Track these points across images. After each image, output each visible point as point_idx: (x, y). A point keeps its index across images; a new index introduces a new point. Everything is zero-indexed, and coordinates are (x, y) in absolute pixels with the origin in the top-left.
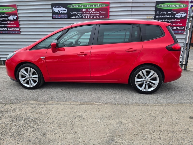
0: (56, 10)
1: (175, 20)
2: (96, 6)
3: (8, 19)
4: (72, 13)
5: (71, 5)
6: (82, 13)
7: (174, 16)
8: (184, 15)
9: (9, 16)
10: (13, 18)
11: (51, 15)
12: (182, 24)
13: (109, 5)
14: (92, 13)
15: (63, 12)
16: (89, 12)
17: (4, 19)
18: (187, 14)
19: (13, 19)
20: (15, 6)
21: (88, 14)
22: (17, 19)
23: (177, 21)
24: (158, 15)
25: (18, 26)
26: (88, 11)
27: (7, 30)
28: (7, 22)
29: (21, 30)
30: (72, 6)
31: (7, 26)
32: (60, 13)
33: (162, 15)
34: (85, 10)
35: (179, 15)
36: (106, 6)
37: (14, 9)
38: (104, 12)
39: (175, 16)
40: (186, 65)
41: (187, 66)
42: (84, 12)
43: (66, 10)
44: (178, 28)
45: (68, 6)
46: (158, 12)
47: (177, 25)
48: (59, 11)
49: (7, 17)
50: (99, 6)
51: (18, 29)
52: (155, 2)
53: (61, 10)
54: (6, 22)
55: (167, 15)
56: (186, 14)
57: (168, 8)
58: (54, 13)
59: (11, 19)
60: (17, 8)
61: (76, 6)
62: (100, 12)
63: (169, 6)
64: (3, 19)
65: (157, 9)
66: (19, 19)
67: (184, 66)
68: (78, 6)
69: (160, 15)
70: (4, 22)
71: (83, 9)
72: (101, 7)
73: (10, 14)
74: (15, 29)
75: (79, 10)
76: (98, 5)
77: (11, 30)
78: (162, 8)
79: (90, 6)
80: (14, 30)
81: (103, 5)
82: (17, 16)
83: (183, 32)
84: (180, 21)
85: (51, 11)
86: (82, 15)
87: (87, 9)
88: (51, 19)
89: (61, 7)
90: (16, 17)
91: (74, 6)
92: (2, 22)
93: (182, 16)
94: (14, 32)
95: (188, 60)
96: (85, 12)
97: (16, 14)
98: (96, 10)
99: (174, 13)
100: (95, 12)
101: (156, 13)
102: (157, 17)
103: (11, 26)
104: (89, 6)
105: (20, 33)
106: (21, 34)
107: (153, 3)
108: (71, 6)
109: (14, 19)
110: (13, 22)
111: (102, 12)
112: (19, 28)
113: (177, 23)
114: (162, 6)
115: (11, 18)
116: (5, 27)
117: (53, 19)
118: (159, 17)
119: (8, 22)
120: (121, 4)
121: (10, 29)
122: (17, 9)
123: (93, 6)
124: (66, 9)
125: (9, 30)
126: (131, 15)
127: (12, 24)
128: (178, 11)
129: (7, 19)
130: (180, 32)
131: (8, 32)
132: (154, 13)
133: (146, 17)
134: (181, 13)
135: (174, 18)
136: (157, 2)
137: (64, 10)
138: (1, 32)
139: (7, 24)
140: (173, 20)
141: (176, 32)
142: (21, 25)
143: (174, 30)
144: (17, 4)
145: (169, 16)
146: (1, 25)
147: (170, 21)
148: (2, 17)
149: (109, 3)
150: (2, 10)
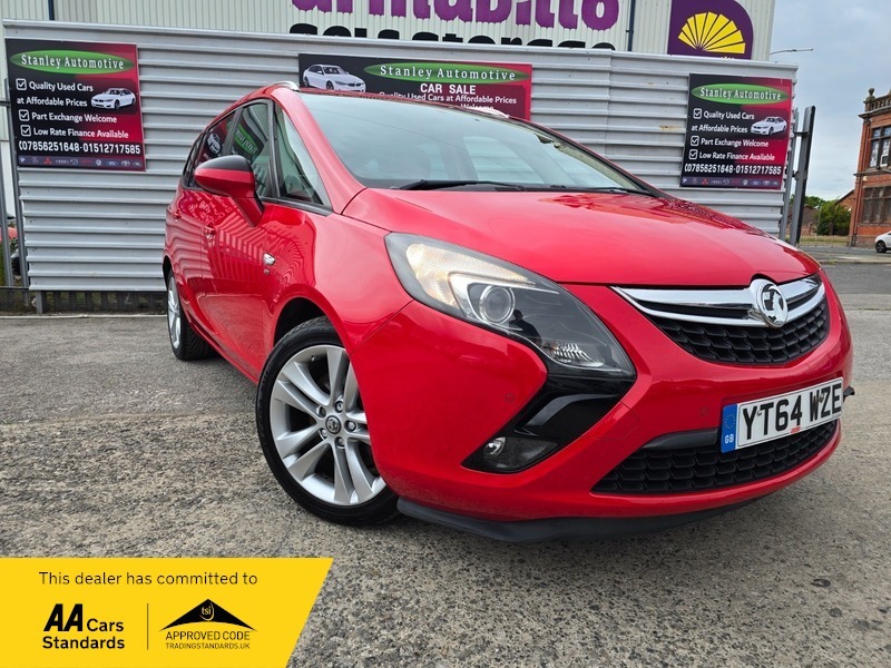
0: (317, 79)
1: (752, 143)
2: (480, 75)
3: (89, 103)
5: (383, 67)
7: (749, 130)
8: (779, 127)
9: (97, 92)
10: (117, 102)
12: (772, 158)
13: (530, 77)
14: (466, 103)
16: (455, 95)
17: (68, 101)
18: (788, 123)
19: (113, 107)
20: (129, 51)
22: (134, 108)
23: (759, 144)
24: (698, 123)
25: (136, 135)
26: (450, 95)
27: (81, 153)
28: (81, 118)
30: (388, 71)
31: (81, 134)
33: (712, 122)
34: (439, 88)
35: (763, 126)
36: (518, 80)
37: (121, 64)
38: (511, 101)
39: (753, 129)
42: (435, 94)
43: (359, 85)
44: (761, 169)
45: (370, 70)
46: (697, 112)
47: (758, 158)
48: (329, 84)
49: (87, 96)
50: (494, 76)
51: (133, 149)
52: (686, 78)
53: (338, 83)
54: (77, 119)
55: (728, 122)
56: (785, 123)
57: (729, 100)
59: (105, 105)
60: (141, 61)
61: (402, 72)
62: (497, 99)
63: (733, 94)
64: (61, 103)
65: (694, 102)
66: (144, 109)
68: (411, 72)
69: (704, 121)
70: (68, 118)
71: (428, 84)
72: (501, 81)
73: (102, 84)
74: (120, 148)
75: (412, 87)
76: (489, 75)
77: (100, 155)
78: (712, 97)
79: (459, 74)
81: (508, 76)
82: (136, 92)
83: (776, 183)
84: (766, 144)
87: (446, 86)
89: (340, 70)
90: (132, 96)
91: (394, 71)
92: (56, 118)
93: (772, 128)
94: (112, 163)
96: (438, 94)
97: (131, 85)
98: (482, 90)
99: (748, 117)
100: (477, 99)
101: (690, 113)
102: (694, 128)
103: (100, 133)
104: (454, 74)
105: (142, 169)
106: (148, 171)
107: (679, 81)
108: (383, 71)
109: (122, 104)
110: (114, 120)
111: (505, 101)
113: (758, 151)
114: (709, 93)
115: (106, 99)
116: (71, 139)
118: (701, 128)
120: (571, 73)
121: (96, 148)
122: (140, 66)
123: (469, 74)
124: (361, 81)
125: (91, 154)
126: (609, 117)
127: (106, 127)
128: (762, 112)
129: (83, 103)
130: (767, 183)
131: (85, 161)
132: (685, 116)
133: (656, 127)
134: (769, 120)
135: (751, 136)
136: (692, 76)
137: (353, 85)
138: (48, 160)
139: (84, 126)
140: (746, 143)
141: (756, 183)
142: (150, 134)
143: (749, 176)
144: (140, 45)
145: (733, 128)
146: (52, 131)
147: (737, 144)
148: (63, 95)
149: (528, 69)
150: (63, 62)
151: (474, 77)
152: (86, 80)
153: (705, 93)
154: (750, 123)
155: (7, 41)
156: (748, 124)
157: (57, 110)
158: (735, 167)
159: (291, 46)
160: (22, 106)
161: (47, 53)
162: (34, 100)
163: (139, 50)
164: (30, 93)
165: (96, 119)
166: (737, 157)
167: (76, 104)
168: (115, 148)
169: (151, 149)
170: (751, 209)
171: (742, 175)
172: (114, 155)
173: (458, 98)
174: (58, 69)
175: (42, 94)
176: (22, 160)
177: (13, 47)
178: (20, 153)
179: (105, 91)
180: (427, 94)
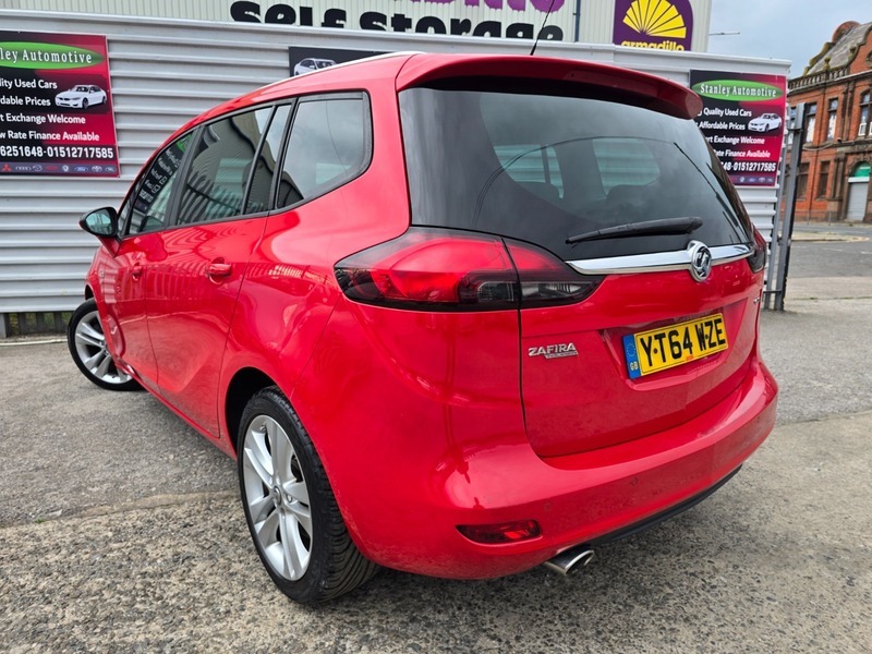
1: (749, 140)
3: (53, 101)
7: (747, 126)
8: (774, 123)
9: (62, 89)
10: (85, 100)
12: (768, 155)
17: (28, 100)
18: (783, 120)
19: (80, 106)
20: (97, 43)
22: (104, 108)
23: (756, 141)
25: (108, 139)
27: (45, 158)
28: (43, 119)
29: (121, 161)
31: (45, 136)
33: (712, 119)
35: (760, 123)
37: (89, 57)
39: (750, 126)
40: (781, 293)
41: (783, 296)
44: (757, 166)
49: (51, 94)
51: (105, 153)
52: (687, 74)
54: (39, 120)
55: (727, 119)
56: (779, 120)
57: (728, 97)
59: (71, 103)
60: (111, 55)
63: (731, 90)
64: (20, 102)
66: (116, 108)
69: (704, 118)
70: (29, 119)
73: (67, 80)
74: (90, 152)
77: (67, 160)
78: (711, 94)
82: (106, 88)
83: (770, 180)
84: (762, 141)
90: (103, 93)
92: (15, 118)
93: (768, 125)
94: (81, 169)
95: (786, 275)
97: (100, 80)
99: (746, 114)
103: (66, 136)
105: (116, 175)
106: (123, 177)
109: (91, 103)
110: (83, 120)
113: (754, 148)
114: (708, 89)
115: (72, 97)
116: (32, 143)
121: (62, 152)
122: (110, 60)
125: (57, 159)
127: (73, 129)
128: (759, 109)
129: (46, 102)
130: (762, 179)
131: (50, 167)
134: (765, 117)
135: (747, 133)
136: (693, 72)
138: (6, 167)
139: (47, 127)
140: (744, 140)
141: (752, 180)
142: (123, 135)
143: (746, 173)
144: (110, 36)
145: (731, 125)
146: (11, 134)
147: (735, 141)
148: (22, 93)
150: (20, 55)
152: (48, 75)
153: (705, 89)
154: (747, 119)
156: (746, 121)
157: (15, 109)
158: (733, 164)
159: (280, 38)
163: (109, 41)
165: (61, 119)
166: (735, 154)
167: (37, 103)
168: (84, 152)
169: (124, 152)
171: (739, 173)
172: (83, 160)
179: (71, 88)
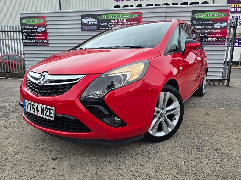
0: (85, 21)
1: (214, 31)
2: (127, 16)
3: (36, 30)
4: (102, 24)
6: (113, 24)
7: (213, 26)
8: (224, 25)
9: (38, 28)
10: (42, 30)
11: (81, 27)
12: (222, 35)
13: (141, 16)
14: (123, 24)
15: (93, 23)
16: (120, 22)
18: (227, 24)
20: (44, 18)
21: (119, 25)
22: (45, 31)
23: (217, 31)
24: (195, 25)
25: (46, 38)
26: (119, 22)
27: (35, 42)
29: (48, 42)
30: (103, 17)
31: (35, 38)
32: (90, 24)
33: (199, 25)
34: (116, 21)
35: (218, 25)
36: (137, 17)
37: (42, 21)
38: (136, 23)
39: (214, 26)
42: (115, 22)
43: (95, 22)
44: (217, 39)
45: (98, 17)
46: (194, 22)
47: (216, 35)
48: (88, 22)
49: (36, 29)
50: (131, 16)
51: (45, 41)
52: (191, 12)
53: (90, 21)
54: (34, 34)
56: (226, 24)
57: (206, 18)
58: (83, 24)
59: (39, 31)
60: (47, 20)
61: (106, 17)
62: (132, 23)
63: (207, 15)
64: (31, 31)
65: (193, 19)
66: (47, 31)
67: (226, 81)
68: (109, 17)
69: (197, 25)
70: (32, 34)
71: (113, 20)
72: (133, 18)
73: (39, 26)
75: (109, 21)
76: (129, 16)
77: (39, 42)
78: (199, 17)
79: (121, 17)
80: (42, 42)
81: (135, 16)
82: (46, 27)
83: (223, 43)
84: (219, 31)
85: (81, 23)
86: (112, 26)
87: (118, 20)
88: (80, 30)
89: (91, 18)
90: (45, 28)
91: (104, 17)
92: (30, 34)
93: (221, 26)
94: (41, 44)
96: (116, 22)
97: (45, 26)
98: (128, 20)
99: (212, 22)
100: (126, 23)
101: (192, 23)
103: (39, 37)
104: (120, 17)
105: (47, 45)
106: (49, 46)
107: (188, 13)
108: (101, 17)
110: (41, 34)
111: (134, 23)
112: (47, 40)
113: (216, 33)
114: (198, 16)
115: (39, 29)
116: (33, 39)
117: (82, 30)
118: (196, 27)
119: (36, 34)
120: (154, 14)
121: (38, 41)
122: (46, 21)
123: (124, 16)
124: (96, 20)
125: (37, 42)
127: (40, 36)
128: (217, 21)
129: (35, 31)
130: (220, 43)
131: (36, 44)
134: (220, 23)
135: (213, 28)
136: (193, 11)
137: (94, 22)
138: (29, 44)
139: (35, 36)
140: (212, 31)
141: (216, 43)
142: (49, 37)
143: (213, 41)
144: (46, 16)
145: (207, 26)
146: (29, 37)
147: (208, 31)
148: (31, 29)
149: (141, 13)
150: (31, 21)
151: (126, 17)
152: (35, 25)
153: (197, 16)
154: (213, 24)
155: (20, 17)
156: (213, 25)
157: (30, 32)
158: (208, 39)
159: (79, 13)
160: (24, 32)
161: (28, 19)
162: (25, 31)
163: (46, 17)
164: (25, 29)
166: (209, 35)
170: (214, 52)
171: (210, 41)
173: (121, 23)
174: (30, 23)
175: (27, 29)
176: (24, 44)
177: (22, 19)
178: (23, 43)
179: (39, 27)
180: (113, 23)
